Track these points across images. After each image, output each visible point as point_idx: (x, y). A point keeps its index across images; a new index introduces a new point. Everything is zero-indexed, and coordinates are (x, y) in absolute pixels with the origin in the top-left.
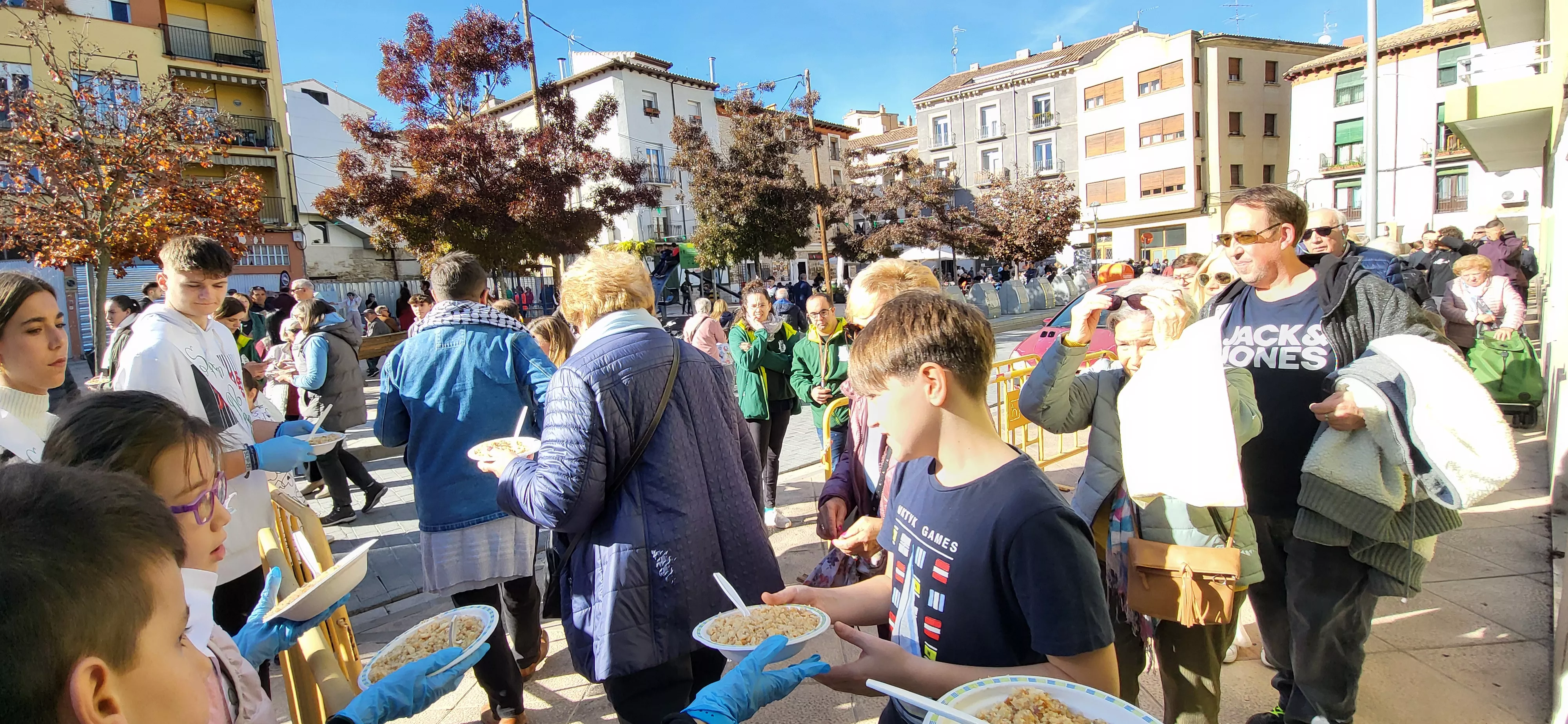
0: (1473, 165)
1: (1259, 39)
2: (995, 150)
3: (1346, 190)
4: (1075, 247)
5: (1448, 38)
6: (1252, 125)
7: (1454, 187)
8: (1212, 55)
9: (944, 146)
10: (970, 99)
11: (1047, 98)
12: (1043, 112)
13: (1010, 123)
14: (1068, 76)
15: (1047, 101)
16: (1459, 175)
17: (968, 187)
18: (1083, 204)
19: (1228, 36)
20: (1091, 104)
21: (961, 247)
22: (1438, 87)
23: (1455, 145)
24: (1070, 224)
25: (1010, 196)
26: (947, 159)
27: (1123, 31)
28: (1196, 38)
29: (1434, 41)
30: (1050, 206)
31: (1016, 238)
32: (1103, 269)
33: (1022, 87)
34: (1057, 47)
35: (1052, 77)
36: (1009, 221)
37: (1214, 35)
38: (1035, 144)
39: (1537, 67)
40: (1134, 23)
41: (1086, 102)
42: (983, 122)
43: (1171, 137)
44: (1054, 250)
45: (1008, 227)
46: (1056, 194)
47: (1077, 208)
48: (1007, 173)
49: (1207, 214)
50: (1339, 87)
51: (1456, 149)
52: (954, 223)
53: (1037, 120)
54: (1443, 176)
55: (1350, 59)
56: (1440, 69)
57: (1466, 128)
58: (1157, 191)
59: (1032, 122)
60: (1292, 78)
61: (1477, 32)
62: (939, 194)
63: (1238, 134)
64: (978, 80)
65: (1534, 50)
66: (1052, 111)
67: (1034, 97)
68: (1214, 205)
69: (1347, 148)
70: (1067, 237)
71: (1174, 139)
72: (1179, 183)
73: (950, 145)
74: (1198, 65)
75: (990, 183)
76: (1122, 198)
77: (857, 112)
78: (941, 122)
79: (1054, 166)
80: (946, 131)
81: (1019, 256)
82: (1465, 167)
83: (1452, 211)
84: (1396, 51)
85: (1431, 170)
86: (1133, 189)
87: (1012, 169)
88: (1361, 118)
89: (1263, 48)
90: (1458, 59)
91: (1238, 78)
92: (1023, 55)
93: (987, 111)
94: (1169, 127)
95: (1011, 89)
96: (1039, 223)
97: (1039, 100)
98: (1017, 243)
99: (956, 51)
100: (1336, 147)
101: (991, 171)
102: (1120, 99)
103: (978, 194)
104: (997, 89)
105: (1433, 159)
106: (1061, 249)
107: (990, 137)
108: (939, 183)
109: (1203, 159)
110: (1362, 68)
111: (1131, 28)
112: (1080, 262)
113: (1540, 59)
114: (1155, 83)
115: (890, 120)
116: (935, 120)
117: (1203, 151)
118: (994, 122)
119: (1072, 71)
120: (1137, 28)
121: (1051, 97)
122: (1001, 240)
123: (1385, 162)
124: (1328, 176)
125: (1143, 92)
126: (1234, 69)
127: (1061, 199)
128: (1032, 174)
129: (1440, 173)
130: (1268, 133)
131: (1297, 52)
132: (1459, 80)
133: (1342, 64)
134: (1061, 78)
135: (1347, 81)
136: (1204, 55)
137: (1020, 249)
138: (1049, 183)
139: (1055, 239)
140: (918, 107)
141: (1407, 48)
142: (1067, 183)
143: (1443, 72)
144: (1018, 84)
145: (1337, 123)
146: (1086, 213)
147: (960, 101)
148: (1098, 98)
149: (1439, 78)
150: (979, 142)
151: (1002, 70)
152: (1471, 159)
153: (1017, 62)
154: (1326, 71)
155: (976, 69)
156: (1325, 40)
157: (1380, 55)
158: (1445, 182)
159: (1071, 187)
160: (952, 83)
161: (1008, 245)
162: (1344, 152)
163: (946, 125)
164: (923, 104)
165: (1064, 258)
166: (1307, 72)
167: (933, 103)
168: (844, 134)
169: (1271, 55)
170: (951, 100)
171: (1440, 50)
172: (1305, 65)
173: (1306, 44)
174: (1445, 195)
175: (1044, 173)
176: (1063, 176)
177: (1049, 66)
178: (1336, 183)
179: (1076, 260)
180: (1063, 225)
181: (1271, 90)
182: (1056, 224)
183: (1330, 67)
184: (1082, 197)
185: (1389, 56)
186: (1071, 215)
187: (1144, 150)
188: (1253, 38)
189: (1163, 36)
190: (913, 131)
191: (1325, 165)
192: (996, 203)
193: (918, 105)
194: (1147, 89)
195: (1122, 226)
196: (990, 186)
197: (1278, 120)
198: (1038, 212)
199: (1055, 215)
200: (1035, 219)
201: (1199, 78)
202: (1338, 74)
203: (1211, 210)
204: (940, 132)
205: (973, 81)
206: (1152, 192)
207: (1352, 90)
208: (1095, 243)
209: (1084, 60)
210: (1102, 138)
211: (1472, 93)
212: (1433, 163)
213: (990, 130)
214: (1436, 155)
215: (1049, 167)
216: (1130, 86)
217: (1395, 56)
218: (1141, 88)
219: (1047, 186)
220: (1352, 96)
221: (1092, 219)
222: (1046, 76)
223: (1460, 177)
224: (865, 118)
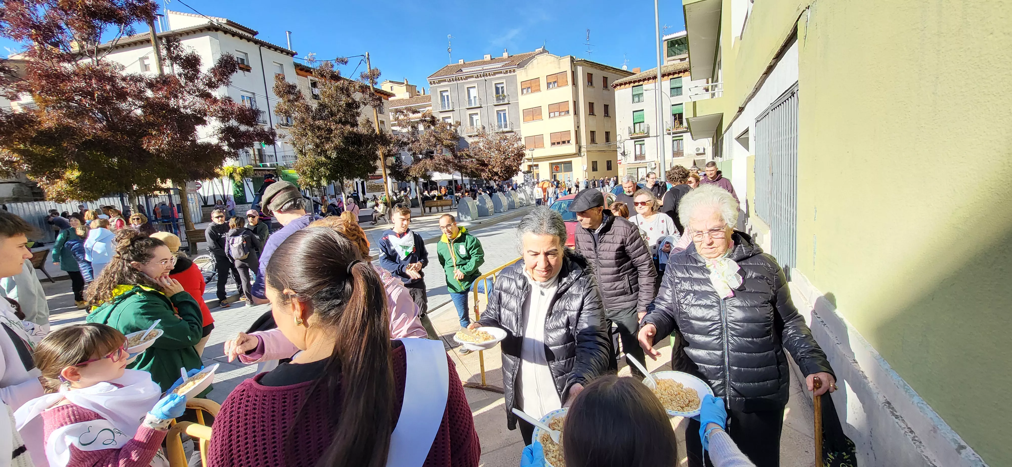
0: (685, 135)
1: (599, 65)
2: (477, 114)
4: (524, 173)
5: (674, 73)
6: (599, 110)
7: (679, 145)
8: (580, 69)
9: (447, 109)
10: (461, 81)
11: (502, 85)
12: (501, 94)
13: (484, 99)
14: (512, 74)
15: (502, 87)
16: (680, 140)
17: (463, 136)
18: (526, 149)
19: (586, 61)
20: (525, 91)
21: (466, 173)
22: (672, 96)
24: (520, 160)
25: (489, 142)
26: (450, 117)
27: (537, 51)
28: (572, 60)
29: (667, 74)
30: (510, 149)
31: (494, 167)
33: (489, 77)
34: (505, 55)
35: (504, 73)
36: (490, 157)
37: (580, 60)
38: (498, 112)
40: (543, 48)
41: (522, 90)
42: (469, 97)
43: (563, 114)
44: (514, 174)
45: (489, 161)
46: (513, 142)
47: (523, 151)
48: (484, 128)
49: (581, 156)
50: (634, 93)
51: (678, 127)
52: (460, 158)
53: (498, 99)
54: (675, 140)
55: (637, 80)
56: (672, 88)
58: (558, 143)
59: (495, 99)
60: (615, 87)
61: (684, 71)
62: (450, 140)
63: (593, 114)
64: (465, 70)
66: (505, 94)
67: (495, 84)
68: (584, 152)
69: (638, 124)
70: (520, 167)
71: (565, 115)
72: (568, 139)
73: (451, 109)
74: (574, 74)
75: (477, 134)
76: (543, 147)
77: (390, 82)
78: (445, 94)
79: (508, 126)
80: (448, 100)
81: (496, 178)
82: (682, 136)
83: (679, 156)
84: (654, 78)
85: (670, 137)
86: (547, 141)
87: (486, 126)
88: (643, 110)
89: (601, 70)
90: (677, 84)
91: (592, 84)
92: (487, 58)
93: (471, 90)
94: (563, 109)
95: (483, 78)
96: (505, 159)
97: (498, 86)
98: (495, 170)
99: (450, 50)
100: (634, 124)
101: (475, 126)
102: (539, 90)
103: (470, 141)
104: (476, 77)
105: (671, 132)
106: (517, 174)
107: (473, 106)
108: (451, 134)
109: (578, 127)
110: (643, 85)
111: (541, 50)
112: (527, 181)
114: (555, 82)
115: (411, 89)
116: (441, 92)
117: (578, 122)
118: (475, 97)
119: (514, 71)
120: (544, 51)
121: (504, 85)
122: (487, 168)
123: (653, 133)
124: (632, 139)
125: (549, 87)
126: (590, 78)
127: (515, 145)
128: (497, 130)
130: (606, 115)
131: (616, 73)
133: (634, 82)
134: (509, 74)
135: (637, 91)
136: (576, 69)
137: (496, 174)
138: (508, 136)
139: (514, 168)
141: (659, 77)
142: (517, 136)
143: (673, 90)
144: (486, 75)
145: (634, 112)
146: (528, 154)
147: (455, 82)
148: (528, 88)
149: (672, 93)
150: (468, 109)
151: (475, 66)
152: (684, 132)
153: (485, 62)
154: (628, 85)
155: (462, 63)
156: (627, 69)
158: (675, 143)
159: (520, 139)
160: (449, 70)
162: (637, 126)
163: (448, 96)
164: (434, 82)
165: (518, 179)
166: (621, 84)
167: (440, 82)
168: (386, 97)
169: (605, 73)
170: (450, 81)
171: (671, 79)
172: (620, 81)
173: (619, 70)
174: (676, 149)
175: (504, 130)
176: (513, 132)
177: (502, 66)
178: (635, 142)
179: (525, 180)
180: (517, 160)
181: (605, 92)
182: (514, 159)
183: (630, 83)
184: (525, 145)
185: (651, 79)
186: (520, 155)
187: (552, 120)
188: (597, 64)
189: (557, 57)
190: (427, 99)
191: (630, 133)
192: (482, 146)
193: (430, 82)
194: (551, 86)
195: (543, 161)
196: (477, 136)
197: (609, 107)
198: (504, 153)
199: (513, 155)
200: (503, 157)
201: (574, 82)
202: (633, 87)
203: (582, 154)
204: (445, 101)
205: (462, 71)
206: (556, 144)
207: (639, 95)
208: (532, 170)
209: (520, 66)
210: (530, 111)
212: (671, 134)
213: (473, 101)
214: (672, 130)
216: (543, 83)
217: (654, 80)
218: (548, 84)
219: (507, 138)
220: (639, 99)
221: (530, 157)
222: (501, 72)
224: (396, 87)
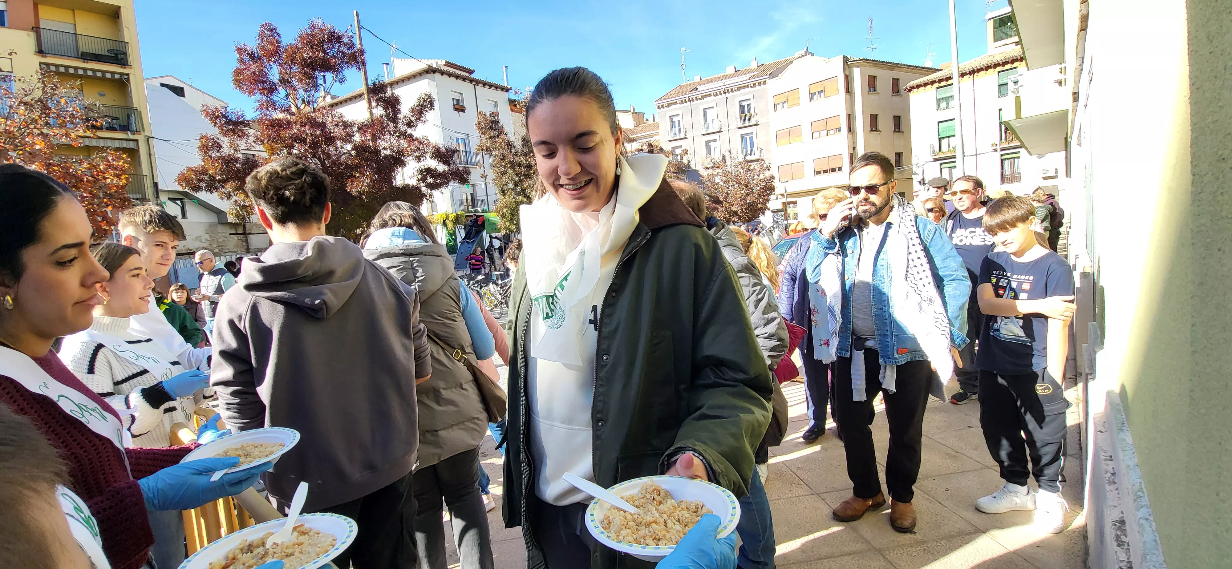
0: (1022, 150)
1: (887, 63)
2: (715, 140)
3: (948, 169)
4: (773, 212)
5: (1004, 64)
6: (886, 123)
7: (1012, 166)
8: (857, 73)
9: (678, 137)
10: (695, 102)
11: (748, 102)
12: (747, 113)
13: (724, 121)
14: (762, 86)
15: (749, 105)
16: (1014, 158)
17: (697, 168)
18: (776, 180)
19: (867, 60)
20: (779, 107)
22: (999, 97)
23: (1011, 138)
24: (769, 195)
25: (727, 174)
26: (681, 147)
27: (798, 54)
28: (846, 60)
29: (996, 66)
30: (755, 182)
31: (732, 205)
32: (792, 227)
33: (731, 94)
34: (754, 65)
35: (751, 87)
36: (727, 193)
37: (858, 59)
38: (742, 136)
39: (1060, 83)
40: (805, 49)
41: (775, 106)
42: (705, 120)
43: (832, 132)
44: (759, 214)
45: (727, 197)
46: (758, 173)
47: (773, 183)
48: (724, 157)
50: (939, 97)
51: (1012, 140)
53: (743, 119)
54: (1005, 159)
55: (944, 78)
56: (999, 85)
57: (1017, 125)
58: (825, 172)
59: (739, 120)
60: (910, 91)
61: (1021, 59)
62: (676, 173)
63: (876, 130)
64: (700, 88)
65: (1058, 70)
66: (752, 112)
67: (740, 101)
69: (946, 139)
70: (767, 205)
71: (834, 134)
72: (839, 165)
73: (683, 136)
74: (848, 79)
75: (712, 165)
76: (802, 176)
78: (675, 119)
79: (756, 152)
80: (679, 126)
81: (735, 219)
82: (1019, 152)
83: (1012, 183)
84: (972, 72)
85: (998, 155)
86: (809, 170)
87: (727, 154)
88: (953, 119)
89: (890, 69)
90: (1009, 78)
91: (875, 90)
92: (730, 70)
93: (708, 111)
94: (833, 125)
95: (724, 96)
96: (747, 194)
97: (743, 103)
98: (733, 209)
99: (684, 66)
100: (940, 139)
101: (713, 155)
102: (798, 104)
103: (704, 173)
104: (714, 95)
105: (998, 148)
106: (763, 213)
107: (711, 131)
108: (676, 165)
109: (854, 148)
110: (951, 84)
111: (803, 52)
112: (777, 222)
113: (1061, 77)
114: (820, 92)
115: (638, 116)
116: (671, 117)
117: (854, 143)
118: (713, 120)
119: (764, 83)
120: (807, 53)
121: (751, 102)
122: (722, 207)
123: (969, 150)
124: (936, 160)
125: (813, 99)
126: (872, 83)
127: (762, 177)
128: (741, 159)
129: (1004, 157)
130: (897, 130)
131: (911, 72)
132: (1010, 92)
133: (940, 81)
134: (757, 87)
135: (943, 94)
136: (851, 72)
137: (735, 213)
138: (753, 165)
139: (759, 206)
140: (659, 108)
141: (979, 70)
142: (765, 165)
143: (1002, 88)
144: (728, 92)
145: (939, 122)
146: (779, 188)
147: (689, 104)
148: (783, 103)
149: (999, 92)
150: (703, 135)
151: (715, 81)
152: (1021, 147)
153: (727, 75)
154: (930, 86)
155: (699, 80)
156: (928, 64)
157: (962, 75)
158: (1006, 163)
159: (768, 168)
160: (681, 89)
161: (727, 211)
162: (944, 142)
163: (679, 122)
164: (662, 106)
165: (766, 219)
166: (918, 86)
167: (669, 105)
169: (895, 74)
170: (682, 103)
171: (999, 72)
172: (917, 82)
173: (917, 67)
174: (1007, 172)
175: (749, 158)
176: (762, 160)
177: (749, 79)
178: (941, 164)
179: (774, 221)
180: (764, 196)
181: (896, 99)
182: (759, 195)
183: (932, 83)
184: (776, 175)
185: (968, 76)
186: (769, 189)
187: (815, 141)
188: (883, 62)
189: (825, 58)
190: (657, 126)
191: (933, 152)
192: (717, 180)
193: (659, 106)
194: (815, 97)
195: (804, 196)
196: (712, 167)
197: (902, 119)
198: (747, 186)
199: (758, 188)
200: (745, 191)
201: (849, 90)
202: (938, 88)
204: (675, 127)
205: (697, 89)
206: (822, 172)
207: (947, 99)
208: (786, 209)
209: (772, 75)
210: (787, 132)
211: (1018, 101)
212: (999, 150)
213: (710, 125)
214: (1000, 144)
215: (753, 153)
216: (804, 95)
217: (972, 76)
218: (811, 96)
219: (752, 167)
220: (947, 104)
221: (783, 192)
222: (747, 86)
223: (1016, 159)
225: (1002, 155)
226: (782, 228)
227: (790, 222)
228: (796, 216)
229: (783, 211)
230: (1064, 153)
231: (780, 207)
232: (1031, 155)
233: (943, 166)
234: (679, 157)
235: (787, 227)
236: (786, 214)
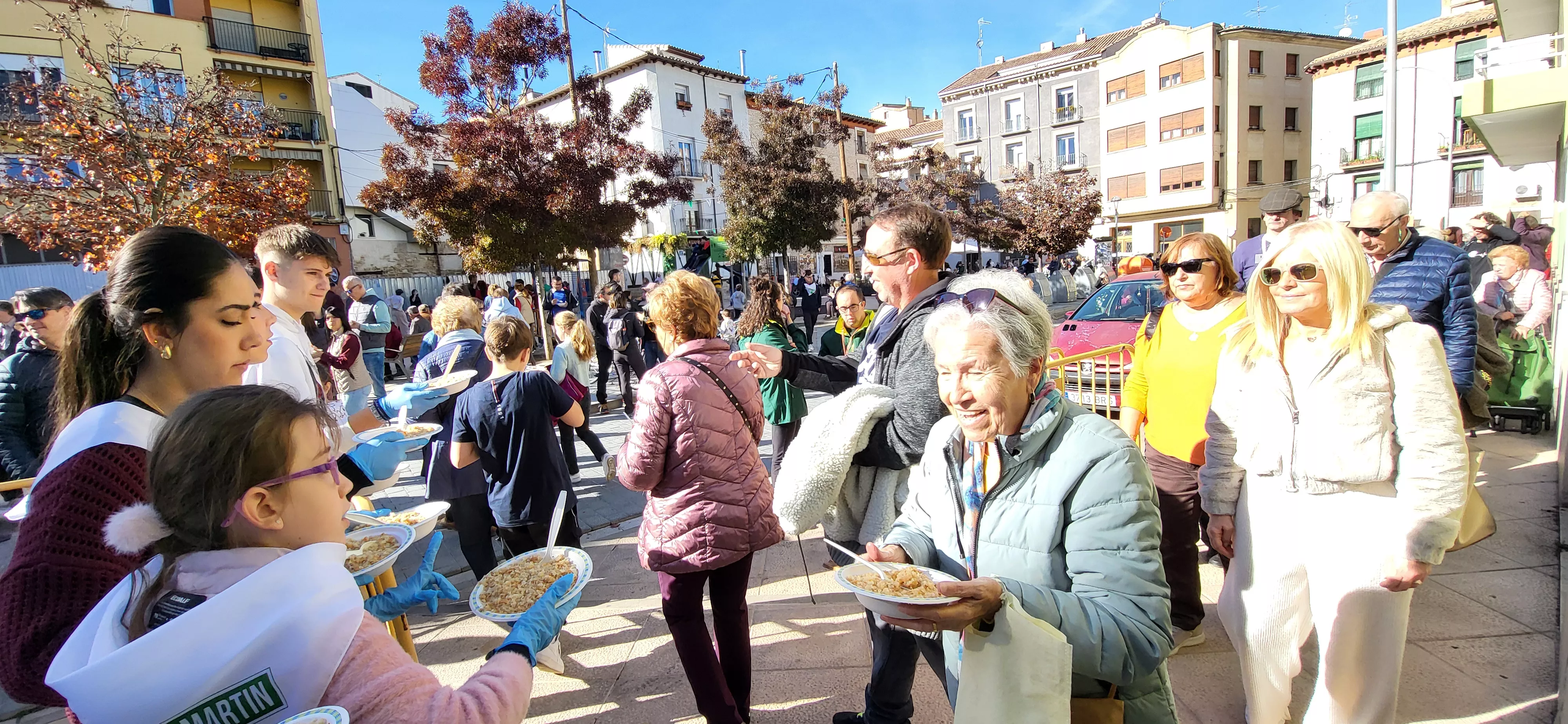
0: (1488, 159)
1: (1280, 32)
2: (1019, 144)
4: (1096, 241)
5: (1466, 31)
6: (1273, 119)
7: (1469, 181)
8: (1233, 47)
9: (968, 140)
10: (995, 92)
11: (1070, 91)
12: (1066, 106)
13: (1033, 117)
14: (1091, 69)
15: (1070, 95)
16: (1474, 169)
17: (993, 182)
18: (1104, 199)
19: (1249, 28)
20: (1113, 97)
21: (986, 241)
22: (1455, 80)
23: (1471, 140)
24: (1092, 218)
25: (1034, 190)
26: (972, 153)
27: (1144, 23)
28: (1217, 30)
29: (1453, 34)
30: (1073, 200)
31: (1039, 231)
32: (1123, 262)
33: (1046, 80)
34: (1081, 39)
35: (1075, 70)
36: (1033, 215)
37: (1235, 27)
38: (1059, 138)
39: (1551, 61)
40: (1157, 15)
41: (1108, 96)
42: (1008, 116)
43: (1190, 132)
44: (1077, 243)
45: (1032, 221)
46: (1078, 189)
47: (1099, 203)
48: (1031, 167)
49: (1224, 210)
50: (1360, 80)
51: (1472, 143)
52: (979, 217)
53: (1061, 114)
54: (1459, 171)
55: (1370, 52)
56: (1457, 63)
57: (1480, 122)
58: (1176, 187)
59: (1055, 116)
60: (1313, 72)
61: (1494, 25)
62: (964, 188)
63: (1258, 129)
64: (1002, 73)
65: (1549, 43)
66: (1075, 105)
67: (1057, 90)
68: (1231, 201)
69: (1367, 142)
70: (1089, 231)
71: (1194, 133)
72: (1198, 179)
73: (975, 138)
74: (1219, 58)
75: (1014, 177)
76: (1142, 193)
77: (884, 105)
78: (966, 116)
79: (1077, 160)
80: (971, 124)
81: (1043, 249)
82: (1481, 161)
83: (1468, 205)
84: (1415, 44)
85: (1448, 164)
86: (1153, 184)
87: (1036, 163)
88: (1381, 112)
89: (1284, 41)
90: (1473, 52)
91: (1259, 71)
92: (1047, 47)
93: (1012, 105)
94: (1190, 122)
95: (1035, 83)
96: (1062, 217)
97: (1063, 93)
98: (1040, 236)
99: (981, 44)
100: (1356, 142)
101: (1016, 165)
102: (1142, 93)
103: (1003, 188)
104: (1022, 83)
105: (1450, 154)
106: (1083, 243)
107: (1015, 131)
108: (964, 177)
109: (1222, 155)
110: (1382, 61)
111: (1153, 20)
112: (1101, 255)
113: (1554, 53)
114: (1175, 76)
115: (916, 114)
116: (960, 113)
117: (1222, 146)
118: (1018, 116)
119: (1095, 64)
120: (1159, 21)
121: (1074, 91)
122: (1025, 233)
123: (1404, 157)
124: (1348, 171)
125: (1164, 86)
126: (1255, 62)
127: (1083, 193)
128: (1055, 169)
129: (1457, 168)
130: (1290, 128)
131: (1318, 45)
132: (1475, 73)
133: (1363, 57)
134: (1084, 71)
135: (1367, 74)
136: (1225, 47)
137: (1043, 242)
138: (1072, 178)
139: (1077, 232)
140: (944, 100)
141: (1425, 41)
142: (1089, 178)
143: (1461, 66)
144: (1042, 77)
145: (1357, 117)
146: (1107, 208)
147: (985, 94)
148: (1120, 91)
149: (1457, 72)
150: (1004, 136)
151: (1023, 63)
152: (1486, 154)
153: (1041, 55)
154: (1346, 64)
155: (1001, 62)
156: (1345, 33)
157: (1400, 47)
158: (1461, 177)
159: (1093, 182)
160: (977, 75)
161: (1031, 238)
162: (1363, 146)
163: (971, 119)
164: (949, 98)
165: (1086, 251)
166: (1328, 65)
167: (959, 97)
168: (871, 128)
169: (1292, 48)
170: (976, 93)
171: (1458, 43)
172: (1326, 58)
173: (1327, 37)
174: (1461, 189)
175: (1067, 168)
176: (1085, 170)
177: (1073, 59)
178: (1356, 177)
180: (1085, 219)
181: (1292, 83)
182: (1077, 217)
183: (1350, 60)
184: (1104, 191)
185: (1408, 49)
186: (1092, 209)
187: (1164, 145)
188: (1274, 31)
189: (1185, 28)
190: (939, 125)
191: (1345, 160)
192: (1020, 197)
193: (944, 99)
194: (1168, 83)
195: (1142, 220)
196: (1014, 180)
197: (1298, 113)
198: (1061, 206)
199: (1077, 209)
200: (1058, 213)
201: (1219, 71)
202: (1358, 67)
203: (1227, 206)
204: (965, 126)
205: (998, 74)
206: (1171, 187)
207: (1372, 83)
208: (1115, 237)
209: (1107, 53)
210: (1123, 132)
211: (1488, 86)
212: (1450, 157)
213: (1014, 124)
214: (1453, 149)
215: (1072, 162)
216: (1152, 79)
217: (1413, 50)
218: (1162, 81)
219: (1070, 181)
220: (1372, 90)
221: (1113, 213)
222: (1069, 69)
223: (1476, 172)
224: (891, 111)
225: (1454, 165)
226: (1108, 263)
227: (1119, 254)
228: (1129, 247)
229: (1111, 240)
230: (1553, 164)
231: (1107, 234)
232: (1501, 165)
233: (1358, 180)
234: (969, 167)
235: (1115, 261)
236: (1115, 243)
